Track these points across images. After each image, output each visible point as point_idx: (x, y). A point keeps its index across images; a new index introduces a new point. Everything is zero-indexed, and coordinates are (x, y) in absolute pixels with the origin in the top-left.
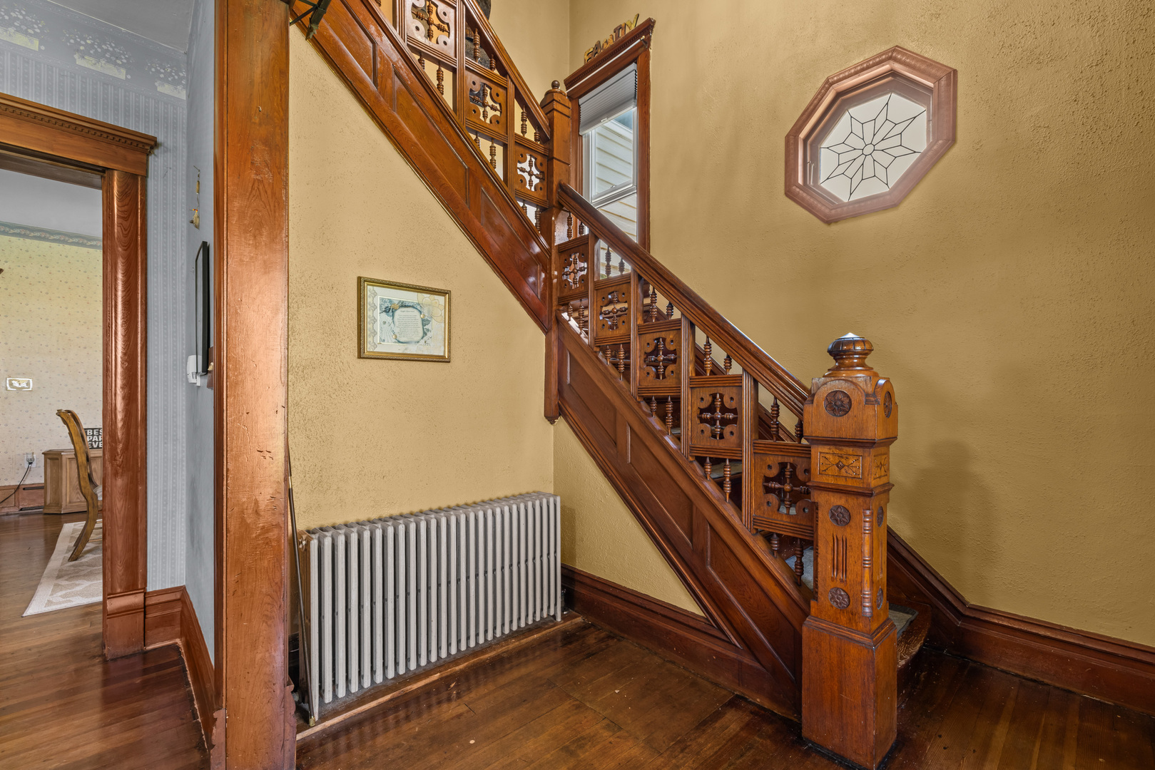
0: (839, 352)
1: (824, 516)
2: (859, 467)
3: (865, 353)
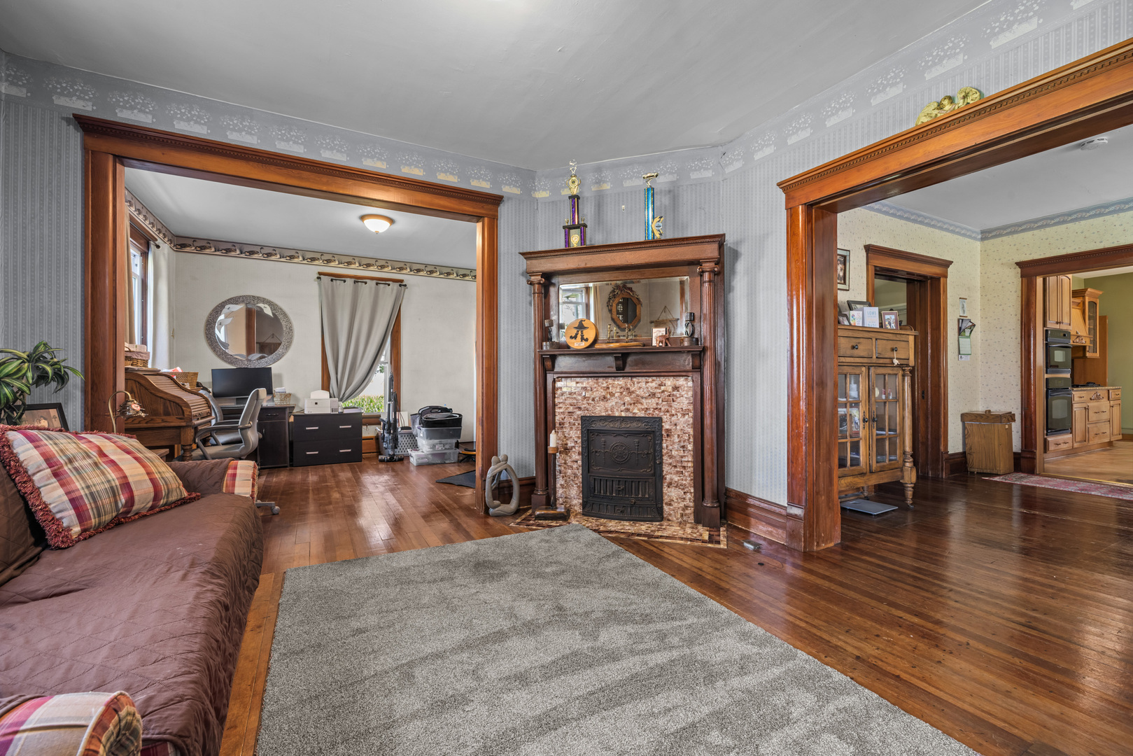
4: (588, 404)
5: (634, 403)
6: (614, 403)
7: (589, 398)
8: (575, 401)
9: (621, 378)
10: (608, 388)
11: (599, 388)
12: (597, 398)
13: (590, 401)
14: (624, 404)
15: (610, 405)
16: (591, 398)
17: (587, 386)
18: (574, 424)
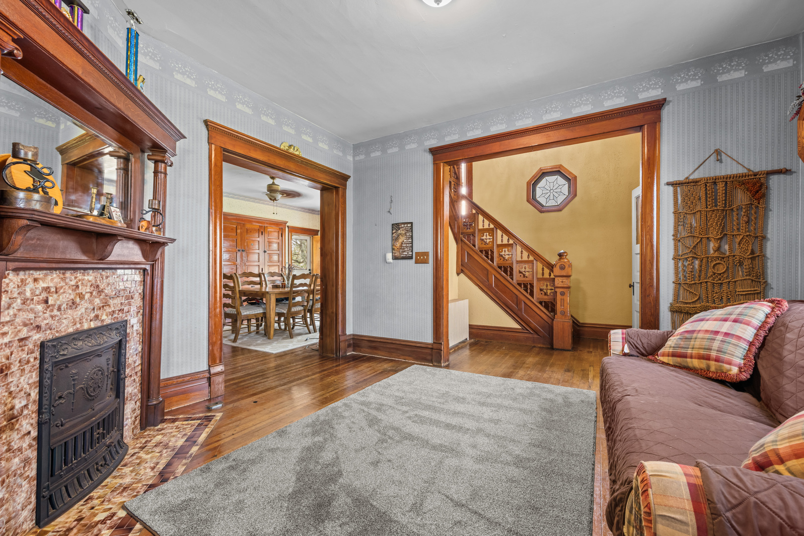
0: (560, 255)
1: (558, 294)
2: (566, 282)
3: (566, 255)
4: (52, 317)
5: (103, 306)
6: (83, 310)
7: (53, 305)
8: (32, 316)
9: (91, 272)
10: (77, 287)
11: (67, 287)
12: (64, 306)
13: (56, 312)
14: (94, 309)
15: (80, 313)
16: (56, 307)
17: (51, 285)
18: (28, 362)
